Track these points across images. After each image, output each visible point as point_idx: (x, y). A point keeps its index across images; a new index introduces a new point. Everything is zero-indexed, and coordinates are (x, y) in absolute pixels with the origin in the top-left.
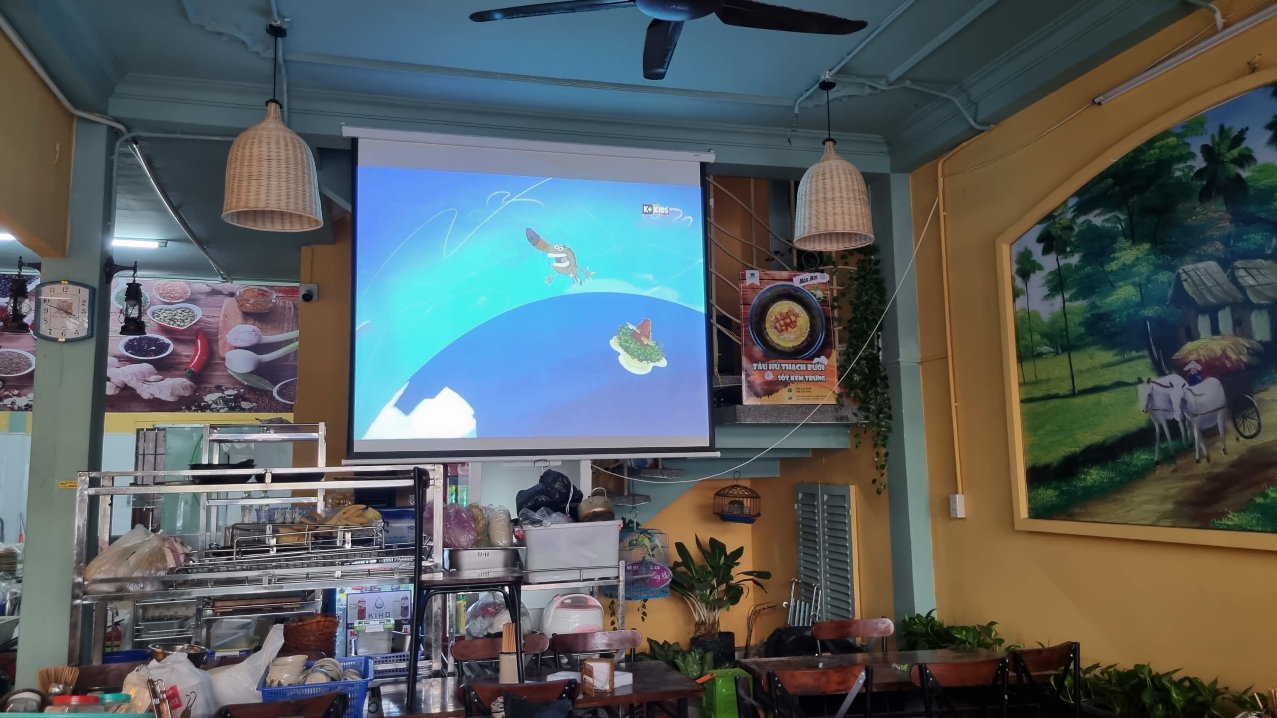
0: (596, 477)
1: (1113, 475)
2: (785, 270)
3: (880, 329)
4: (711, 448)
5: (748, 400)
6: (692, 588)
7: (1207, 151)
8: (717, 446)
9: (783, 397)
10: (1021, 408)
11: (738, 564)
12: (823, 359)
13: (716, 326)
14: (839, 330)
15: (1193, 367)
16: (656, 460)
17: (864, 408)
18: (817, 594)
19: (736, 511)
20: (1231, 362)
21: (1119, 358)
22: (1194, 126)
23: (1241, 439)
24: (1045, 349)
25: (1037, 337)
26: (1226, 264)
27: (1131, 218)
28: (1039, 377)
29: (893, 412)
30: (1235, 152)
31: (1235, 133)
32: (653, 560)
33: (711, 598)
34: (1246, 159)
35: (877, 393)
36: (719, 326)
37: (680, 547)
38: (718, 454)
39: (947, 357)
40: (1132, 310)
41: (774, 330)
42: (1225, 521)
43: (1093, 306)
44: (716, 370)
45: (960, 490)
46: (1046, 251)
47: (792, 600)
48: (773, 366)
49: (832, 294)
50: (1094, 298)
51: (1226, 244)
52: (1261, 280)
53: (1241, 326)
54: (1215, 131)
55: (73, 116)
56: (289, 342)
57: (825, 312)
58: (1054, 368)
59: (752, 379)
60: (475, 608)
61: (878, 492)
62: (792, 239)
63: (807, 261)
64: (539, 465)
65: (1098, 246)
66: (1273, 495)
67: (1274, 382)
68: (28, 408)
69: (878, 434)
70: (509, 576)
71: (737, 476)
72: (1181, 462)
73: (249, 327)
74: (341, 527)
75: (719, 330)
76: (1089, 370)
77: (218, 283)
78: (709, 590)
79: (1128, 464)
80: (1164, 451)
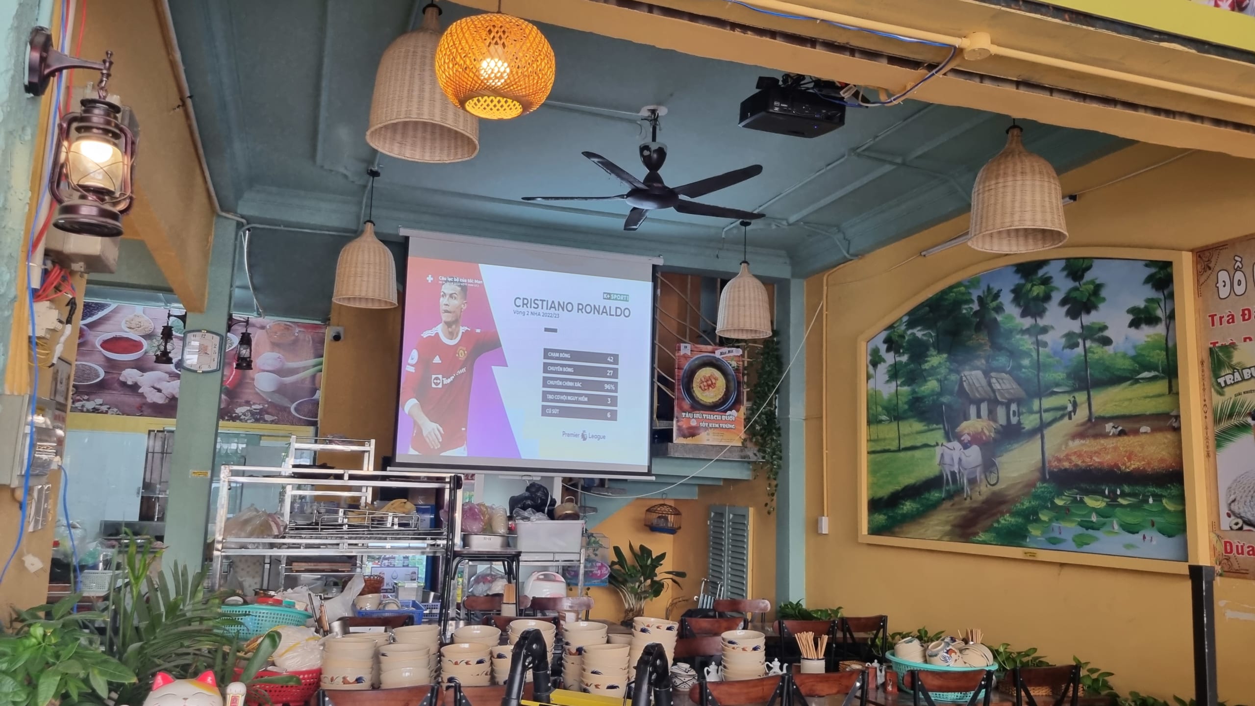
0: (566, 490)
1: (919, 506)
2: (710, 344)
3: (777, 392)
4: (649, 474)
5: (677, 439)
6: (624, 582)
7: (980, 299)
8: (653, 473)
9: (703, 439)
10: (868, 457)
11: (661, 565)
12: (734, 412)
13: (657, 384)
14: (747, 392)
15: (966, 438)
16: (602, 481)
17: (762, 450)
18: (721, 590)
19: (662, 523)
20: (986, 436)
21: (926, 428)
22: (974, 282)
23: (988, 486)
24: (884, 417)
25: (880, 409)
26: (986, 373)
27: (937, 336)
28: (880, 437)
29: (783, 455)
30: (994, 304)
31: (995, 291)
32: (596, 558)
33: (639, 591)
34: (999, 309)
35: (772, 440)
36: (659, 384)
37: (617, 550)
38: (653, 478)
39: (821, 417)
40: (935, 397)
41: (700, 389)
42: (977, 538)
43: (914, 392)
44: (655, 416)
45: (825, 514)
46: (888, 350)
47: (702, 595)
48: (697, 415)
49: (744, 365)
50: (914, 386)
51: (987, 361)
52: (1004, 387)
53: (992, 415)
54: (985, 288)
55: (219, 216)
56: (305, 368)
57: (738, 377)
58: (889, 431)
59: (680, 424)
60: (478, 577)
61: (769, 513)
62: (715, 329)
63: (724, 342)
64: (524, 478)
65: (918, 351)
66: (1003, 522)
67: (1007, 451)
68: (95, 410)
69: (771, 470)
70: (512, 551)
71: (664, 497)
72: (956, 499)
73: (275, 355)
74: (390, 514)
75: (659, 387)
76: (908, 435)
77: (253, 318)
78: (637, 584)
79: (928, 499)
80: (948, 491)
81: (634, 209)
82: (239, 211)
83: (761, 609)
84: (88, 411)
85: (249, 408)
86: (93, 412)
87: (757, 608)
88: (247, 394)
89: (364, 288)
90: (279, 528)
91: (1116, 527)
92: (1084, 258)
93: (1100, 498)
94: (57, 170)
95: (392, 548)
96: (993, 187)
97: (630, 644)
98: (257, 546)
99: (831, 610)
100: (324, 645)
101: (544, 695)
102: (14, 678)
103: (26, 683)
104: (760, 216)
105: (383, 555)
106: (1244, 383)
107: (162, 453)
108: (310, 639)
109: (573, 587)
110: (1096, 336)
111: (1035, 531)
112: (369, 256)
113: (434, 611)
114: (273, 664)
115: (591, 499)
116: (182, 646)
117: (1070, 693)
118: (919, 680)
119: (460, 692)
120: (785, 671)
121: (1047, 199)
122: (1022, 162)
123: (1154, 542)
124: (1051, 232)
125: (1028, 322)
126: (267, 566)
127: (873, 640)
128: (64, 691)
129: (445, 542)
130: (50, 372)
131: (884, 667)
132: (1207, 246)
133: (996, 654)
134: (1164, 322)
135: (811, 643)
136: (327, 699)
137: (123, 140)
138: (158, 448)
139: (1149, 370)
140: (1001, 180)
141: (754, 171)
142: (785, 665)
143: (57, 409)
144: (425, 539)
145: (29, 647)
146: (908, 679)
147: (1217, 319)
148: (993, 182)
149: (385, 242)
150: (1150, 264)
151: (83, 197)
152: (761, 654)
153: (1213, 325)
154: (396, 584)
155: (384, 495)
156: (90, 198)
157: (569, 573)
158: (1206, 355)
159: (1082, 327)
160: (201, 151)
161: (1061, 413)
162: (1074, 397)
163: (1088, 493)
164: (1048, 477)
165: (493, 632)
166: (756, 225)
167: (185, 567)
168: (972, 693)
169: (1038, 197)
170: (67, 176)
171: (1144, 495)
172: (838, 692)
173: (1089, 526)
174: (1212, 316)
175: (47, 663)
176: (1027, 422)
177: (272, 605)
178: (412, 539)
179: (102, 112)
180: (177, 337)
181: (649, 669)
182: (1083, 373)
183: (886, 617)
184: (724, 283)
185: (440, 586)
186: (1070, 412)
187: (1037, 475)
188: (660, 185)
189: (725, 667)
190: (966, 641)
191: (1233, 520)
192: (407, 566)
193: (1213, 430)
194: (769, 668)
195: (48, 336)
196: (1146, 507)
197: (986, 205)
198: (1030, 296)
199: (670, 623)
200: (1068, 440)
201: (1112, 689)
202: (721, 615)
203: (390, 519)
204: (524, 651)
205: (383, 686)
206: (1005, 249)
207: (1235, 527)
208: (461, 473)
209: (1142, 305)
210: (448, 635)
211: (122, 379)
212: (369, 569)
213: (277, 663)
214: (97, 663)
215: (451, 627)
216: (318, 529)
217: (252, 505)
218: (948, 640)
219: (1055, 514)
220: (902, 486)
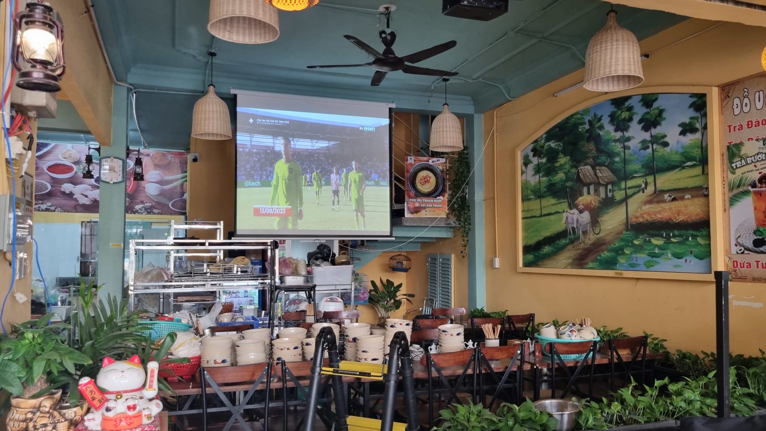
0: (341, 248)
1: (553, 249)
2: (426, 156)
3: (467, 184)
4: (391, 236)
5: (407, 215)
6: (378, 302)
7: (590, 121)
8: (393, 236)
9: (423, 214)
10: (522, 221)
11: (400, 290)
12: (441, 197)
13: (394, 182)
14: (449, 185)
15: (581, 207)
16: (362, 241)
17: (459, 220)
18: (436, 303)
19: (399, 266)
20: (593, 205)
21: (557, 202)
22: (586, 111)
24: (532, 197)
25: (529, 192)
26: (593, 167)
27: (564, 146)
28: (530, 208)
29: (471, 222)
30: (598, 124)
31: (599, 117)
32: (361, 288)
33: (387, 306)
34: (601, 127)
35: (465, 213)
37: (373, 283)
38: (394, 239)
39: (494, 198)
40: (563, 183)
41: (420, 184)
42: (588, 266)
43: (550, 180)
44: (393, 201)
45: (497, 256)
46: (534, 156)
47: (424, 307)
48: (419, 200)
49: (446, 168)
50: (550, 177)
51: (594, 160)
52: (604, 175)
53: (597, 192)
54: (593, 115)
55: (115, 84)
56: (177, 180)
57: (443, 176)
58: (535, 205)
59: (409, 205)
60: (290, 301)
61: (463, 257)
62: (428, 147)
63: (435, 154)
64: (316, 241)
65: (552, 155)
66: (603, 256)
67: (606, 213)
68: (47, 210)
69: (464, 231)
70: (310, 284)
71: (400, 250)
72: (575, 243)
73: (157, 172)
74: (236, 266)
75: (395, 183)
76: (547, 206)
77: (142, 150)
78: (386, 302)
79: (558, 244)
80: (570, 239)
81: (377, 71)
82: (128, 81)
83: (460, 313)
84: (43, 210)
85: (143, 205)
86: (46, 211)
87: (458, 312)
88: (141, 197)
89: (211, 128)
90: (168, 277)
91: (670, 255)
92: (653, 94)
93: (661, 238)
94: (16, 49)
95: (237, 286)
96: (599, 50)
97: (384, 334)
98: (155, 287)
99: (501, 312)
100: (201, 342)
101: (335, 364)
102: (17, 364)
103: (25, 366)
104: (456, 74)
105: (232, 290)
106: (748, 166)
107: (91, 235)
108: (192, 339)
109: (348, 306)
110: (660, 142)
111: (622, 260)
112: (213, 106)
113: (265, 322)
114: (172, 354)
115: (357, 253)
116: (117, 343)
117: (642, 352)
118: (554, 348)
119: (285, 365)
120: (475, 346)
121: (631, 56)
122: (616, 33)
123: (692, 263)
124: (634, 77)
125: (618, 135)
126: (162, 300)
127: (527, 328)
128: (48, 370)
129: (269, 281)
130: (20, 181)
131: (534, 342)
132: (727, 83)
133: (599, 332)
134: (700, 131)
135: (491, 330)
136: (206, 372)
137: (55, 29)
138: (88, 232)
139: (691, 161)
140: (603, 45)
141: (451, 44)
142: (476, 343)
143: (27, 205)
144: (257, 280)
145: (25, 345)
146: (548, 348)
147: (732, 128)
148: (599, 47)
149: (222, 98)
150: (693, 95)
151: (33, 66)
152: (462, 337)
153: (730, 131)
154: (241, 307)
155: (231, 254)
156: (38, 67)
157: (345, 297)
158: (725, 150)
159: (651, 136)
160: (102, 42)
161: (638, 189)
162: (646, 179)
163: (653, 236)
164: (629, 228)
165: (302, 331)
166: (452, 80)
167: (115, 297)
168: (585, 354)
169: (626, 55)
170: (22, 53)
171: (686, 236)
172: (507, 357)
173: (654, 255)
174: (730, 126)
175: (37, 354)
176: (618, 196)
177: (167, 321)
178: (249, 280)
179: (41, 11)
180: (95, 163)
181: (398, 346)
182: (651, 164)
183: (534, 314)
184: (433, 118)
185: (268, 307)
186: (643, 189)
187: (624, 227)
188: (393, 56)
189: (440, 346)
190: (581, 325)
191: (739, 248)
192: (247, 297)
193: (728, 195)
194: (467, 346)
195: (18, 158)
196: (688, 243)
197: (594, 61)
198: (620, 119)
199: (407, 322)
200: (642, 205)
201: (666, 349)
202: (436, 318)
203: (235, 269)
204: (323, 339)
205: (238, 364)
206: (606, 89)
207: (740, 252)
208: (277, 239)
209: (687, 121)
210: (275, 335)
211: (62, 190)
212: (224, 299)
213: (174, 354)
214: (67, 354)
215: (276, 331)
216: (191, 276)
217: (151, 263)
218: (571, 325)
219: (633, 249)
220: (543, 237)
